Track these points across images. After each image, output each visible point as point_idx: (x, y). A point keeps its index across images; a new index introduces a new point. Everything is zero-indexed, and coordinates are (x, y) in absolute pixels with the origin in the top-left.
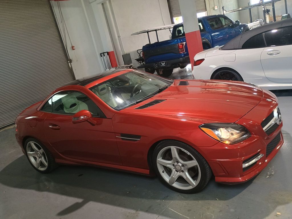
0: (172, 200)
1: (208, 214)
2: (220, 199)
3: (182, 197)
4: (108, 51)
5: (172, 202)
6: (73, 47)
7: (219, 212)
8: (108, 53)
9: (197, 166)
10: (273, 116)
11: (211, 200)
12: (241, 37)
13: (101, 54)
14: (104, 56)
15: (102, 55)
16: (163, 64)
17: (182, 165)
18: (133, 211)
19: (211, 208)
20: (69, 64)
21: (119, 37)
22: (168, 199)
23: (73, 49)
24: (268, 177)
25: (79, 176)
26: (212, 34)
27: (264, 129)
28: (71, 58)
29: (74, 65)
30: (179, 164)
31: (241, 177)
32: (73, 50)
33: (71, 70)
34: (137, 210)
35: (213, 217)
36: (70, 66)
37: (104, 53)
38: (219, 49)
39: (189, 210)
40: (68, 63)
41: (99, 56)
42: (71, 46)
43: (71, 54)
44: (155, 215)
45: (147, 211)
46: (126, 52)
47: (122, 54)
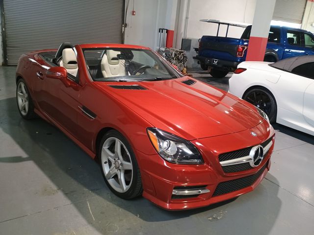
0: (98, 194)
1: (116, 225)
2: (141, 217)
3: (110, 197)
4: (168, 29)
5: (97, 197)
6: (133, 12)
7: (128, 229)
8: (167, 31)
9: (131, 170)
10: (248, 154)
11: (132, 213)
12: (297, 59)
13: (160, 29)
14: (162, 32)
15: (161, 31)
16: (216, 62)
17: (121, 164)
18: (55, 188)
19: (124, 221)
20: (123, 28)
21: (187, 18)
22: (96, 193)
23: (133, 14)
24: (211, 219)
25: (48, 134)
26: (286, 50)
27: (221, 163)
28: (127, 22)
29: (127, 31)
30: (119, 161)
31: (169, 203)
32: (133, 16)
33: (122, 35)
34: (59, 189)
35: (117, 231)
36: (123, 30)
37: (163, 29)
38: (269, 65)
39: (102, 213)
40: (122, 26)
41: (157, 31)
42: (132, 10)
43: (129, 18)
44: (69, 201)
45: (66, 194)
46: (189, 36)
47: (183, 37)
